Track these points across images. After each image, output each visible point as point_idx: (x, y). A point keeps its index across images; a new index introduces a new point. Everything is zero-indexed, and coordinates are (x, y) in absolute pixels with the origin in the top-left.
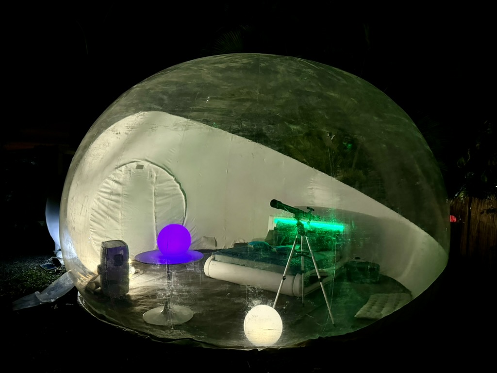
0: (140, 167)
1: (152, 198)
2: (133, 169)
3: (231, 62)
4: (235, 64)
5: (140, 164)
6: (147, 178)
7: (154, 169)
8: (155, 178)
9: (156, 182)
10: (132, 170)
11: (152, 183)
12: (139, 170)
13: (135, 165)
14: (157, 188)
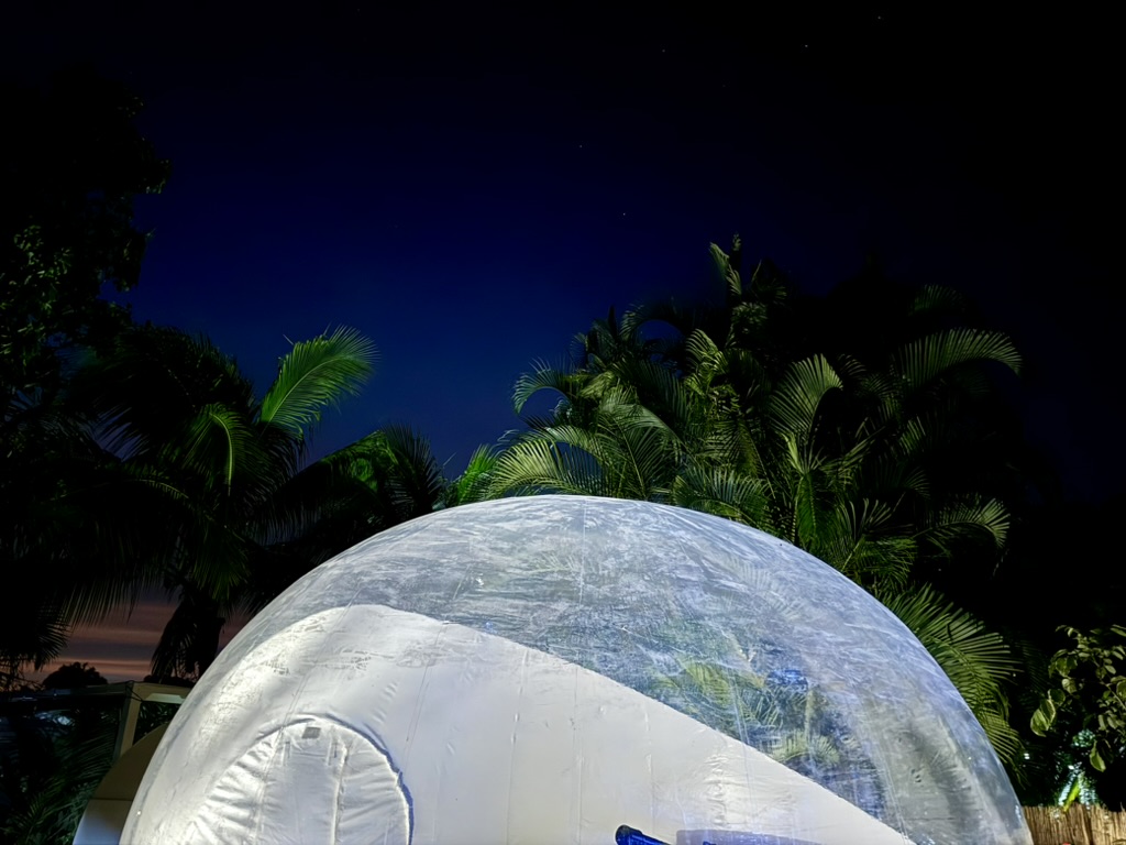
0: (312, 733)
1: (329, 813)
2: (297, 738)
3: (528, 519)
4: (535, 523)
5: (313, 725)
6: (324, 761)
7: (345, 737)
8: (343, 761)
9: (344, 771)
10: (294, 742)
11: (335, 772)
12: (310, 741)
13: (301, 727)
14: (345, 785)
